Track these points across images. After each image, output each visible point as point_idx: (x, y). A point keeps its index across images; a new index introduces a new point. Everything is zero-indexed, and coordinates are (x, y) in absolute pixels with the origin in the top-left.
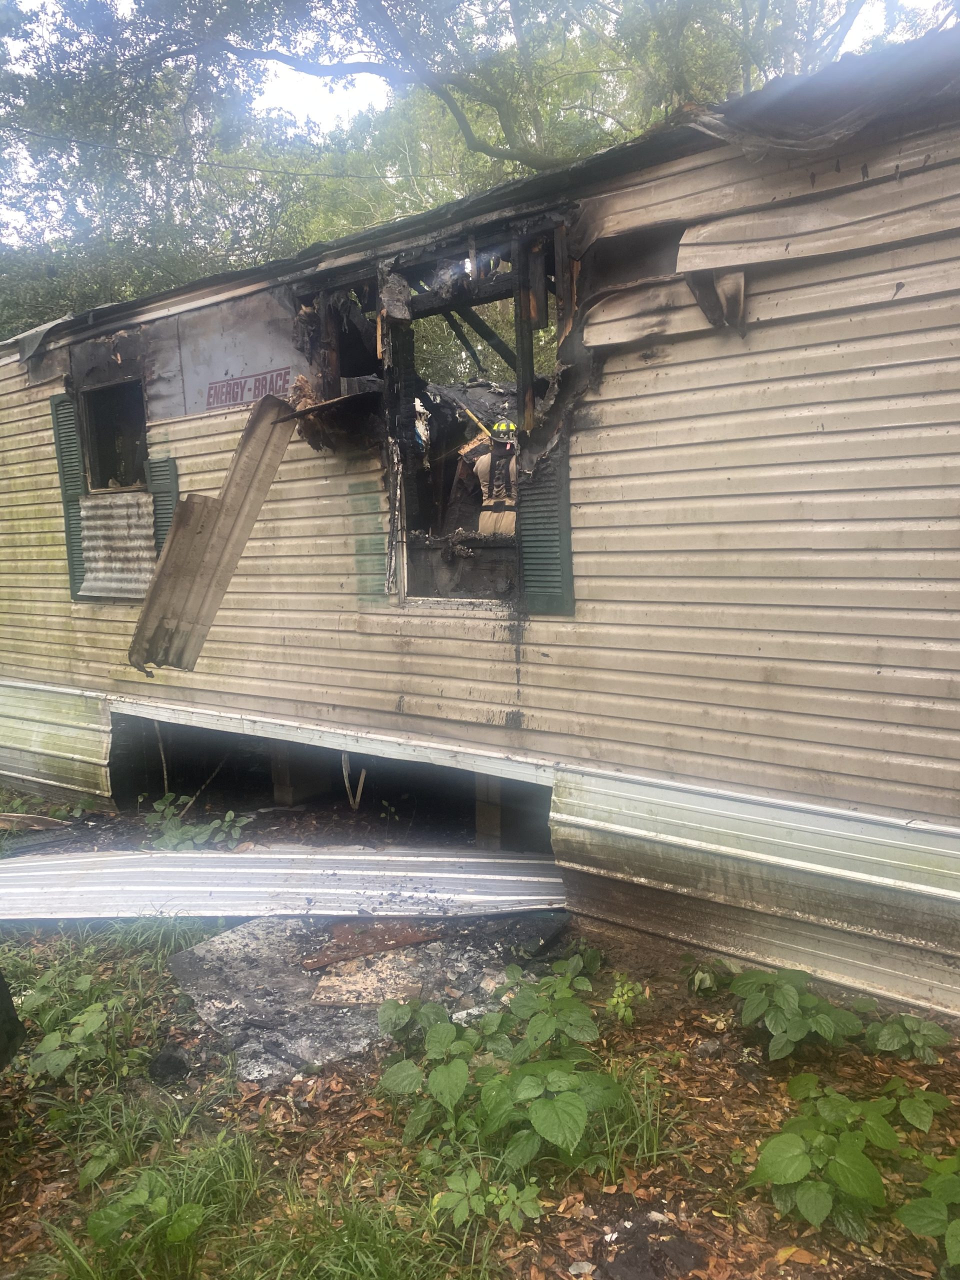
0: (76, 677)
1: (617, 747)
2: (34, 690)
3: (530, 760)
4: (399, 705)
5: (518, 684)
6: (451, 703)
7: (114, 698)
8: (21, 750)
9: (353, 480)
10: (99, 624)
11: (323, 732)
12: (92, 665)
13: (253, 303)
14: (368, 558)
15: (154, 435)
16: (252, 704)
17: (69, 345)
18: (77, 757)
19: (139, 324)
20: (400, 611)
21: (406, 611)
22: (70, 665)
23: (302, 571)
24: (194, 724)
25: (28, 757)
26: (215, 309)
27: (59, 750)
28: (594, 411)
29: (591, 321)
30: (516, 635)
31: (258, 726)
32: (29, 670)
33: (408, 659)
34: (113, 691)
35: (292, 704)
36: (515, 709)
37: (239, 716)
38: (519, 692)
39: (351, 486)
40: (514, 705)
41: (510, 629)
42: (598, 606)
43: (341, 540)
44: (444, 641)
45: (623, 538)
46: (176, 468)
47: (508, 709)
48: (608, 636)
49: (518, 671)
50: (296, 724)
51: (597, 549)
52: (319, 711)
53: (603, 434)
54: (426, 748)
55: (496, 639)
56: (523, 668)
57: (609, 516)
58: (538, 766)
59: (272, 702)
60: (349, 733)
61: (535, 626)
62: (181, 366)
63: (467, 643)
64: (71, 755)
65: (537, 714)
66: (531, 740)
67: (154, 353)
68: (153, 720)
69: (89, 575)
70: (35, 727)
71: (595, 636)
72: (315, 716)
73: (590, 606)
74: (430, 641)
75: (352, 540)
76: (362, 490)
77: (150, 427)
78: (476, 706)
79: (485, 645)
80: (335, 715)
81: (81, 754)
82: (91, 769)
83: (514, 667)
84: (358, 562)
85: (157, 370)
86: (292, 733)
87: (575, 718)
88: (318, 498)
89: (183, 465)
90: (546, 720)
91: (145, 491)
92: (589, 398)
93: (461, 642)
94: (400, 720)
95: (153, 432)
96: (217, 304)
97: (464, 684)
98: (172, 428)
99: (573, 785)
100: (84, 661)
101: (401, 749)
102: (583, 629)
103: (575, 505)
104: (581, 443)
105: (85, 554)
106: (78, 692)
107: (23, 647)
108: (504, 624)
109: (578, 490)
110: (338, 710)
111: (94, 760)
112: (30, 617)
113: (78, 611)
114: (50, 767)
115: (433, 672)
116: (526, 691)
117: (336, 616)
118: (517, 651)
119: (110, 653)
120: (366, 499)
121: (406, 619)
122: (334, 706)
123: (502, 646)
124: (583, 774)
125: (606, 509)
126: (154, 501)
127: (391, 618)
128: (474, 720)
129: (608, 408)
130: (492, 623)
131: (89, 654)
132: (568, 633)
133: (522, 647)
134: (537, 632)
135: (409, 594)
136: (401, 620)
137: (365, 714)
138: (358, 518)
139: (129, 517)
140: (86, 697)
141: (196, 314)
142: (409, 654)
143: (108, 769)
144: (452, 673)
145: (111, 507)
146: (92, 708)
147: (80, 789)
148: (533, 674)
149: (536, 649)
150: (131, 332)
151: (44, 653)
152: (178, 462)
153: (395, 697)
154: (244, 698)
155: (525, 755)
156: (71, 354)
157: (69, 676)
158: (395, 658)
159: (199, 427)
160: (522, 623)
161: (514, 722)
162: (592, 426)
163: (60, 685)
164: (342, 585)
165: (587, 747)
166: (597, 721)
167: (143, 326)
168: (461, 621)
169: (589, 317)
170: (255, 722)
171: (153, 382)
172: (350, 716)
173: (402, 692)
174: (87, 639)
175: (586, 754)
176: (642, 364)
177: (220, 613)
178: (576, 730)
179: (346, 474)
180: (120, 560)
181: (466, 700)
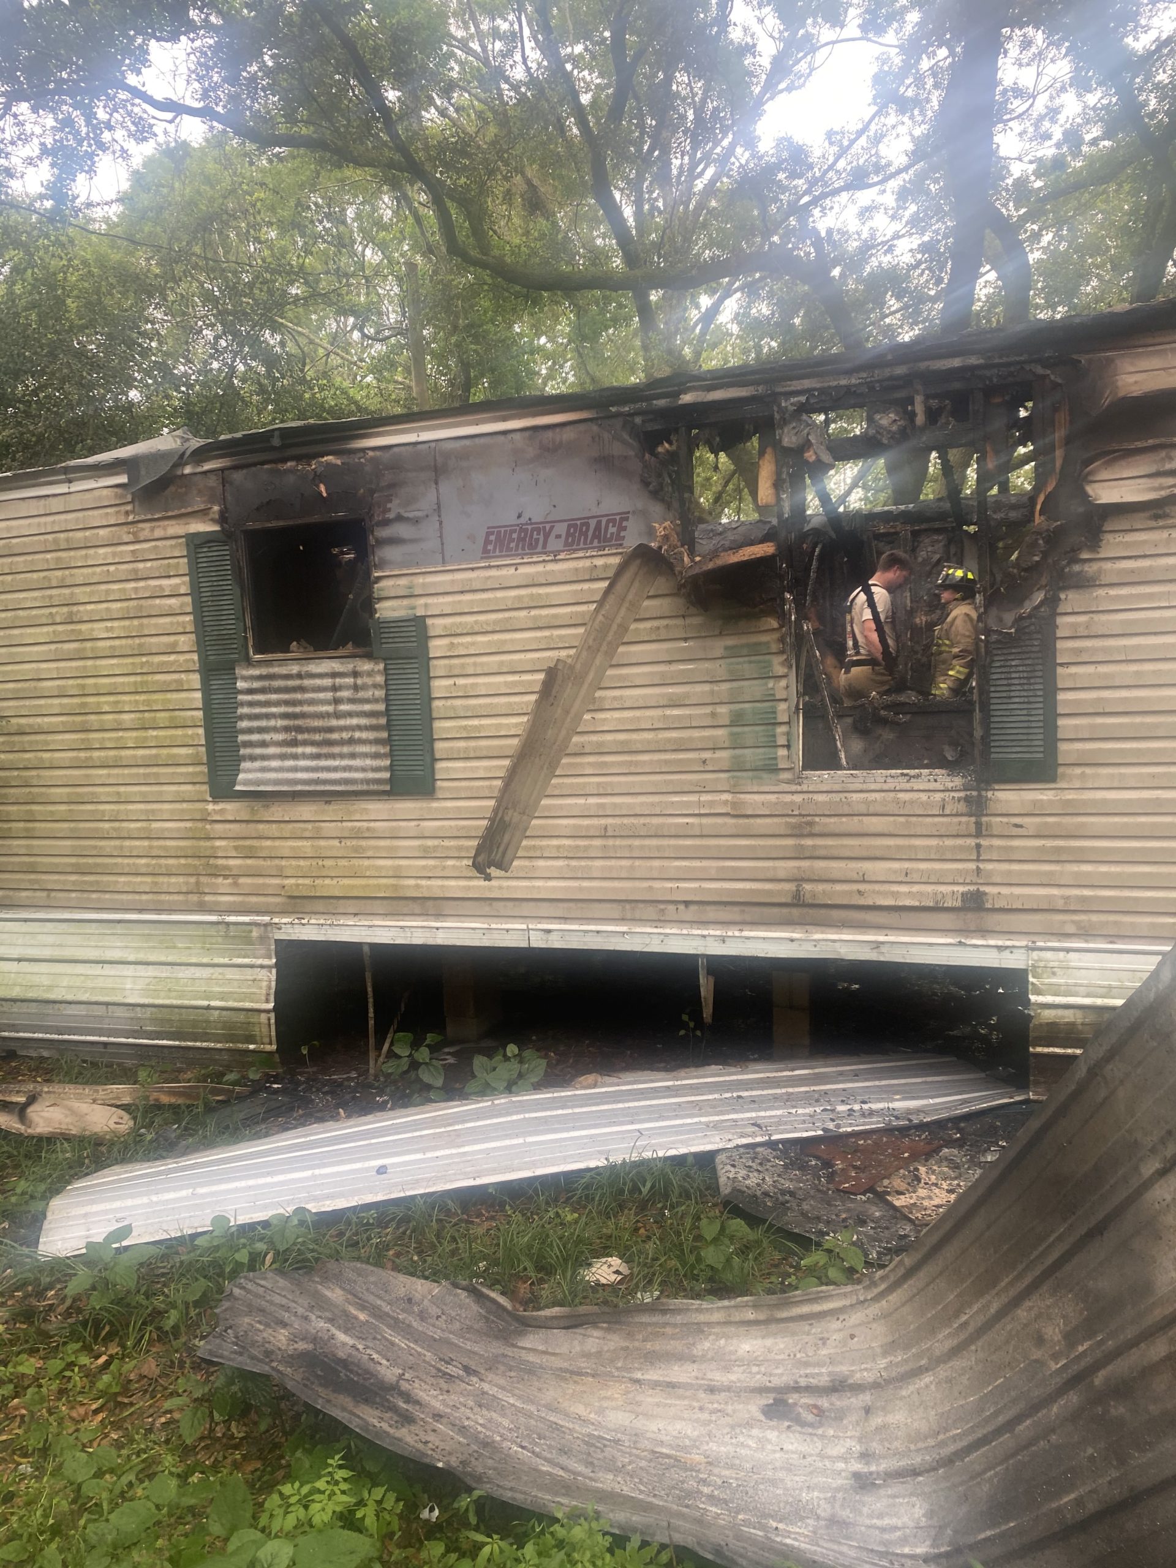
0: (207, 898)
1: (1112, 918)
2: (119, 921)
3: (992, 942)
4: (797, 894)
5: (978, 860)
6: (877, 887)
7: (285, 920)
8: (107, 1004)
9: (730, 642)
10: (261, 826)
11: (666, 935)
12: (242, 880)
13: (568, 435)
14: (746, 729)
15: (385, 586)
16: (545, 909)
17: (222, 470)
18: (213, 1003)
19: (364, 450)
20: (794, 788)
21: (805, 788)
22: (197, 883)
23: (640, 747)
24: (440, 942)
25: (120, 1012)
26: (502, 438)
27: (180, 997)
28: (1090, 569)
29: (1091, 478)
30: (977, 807)
31: (553, 937)
32: (107, 896)
33: (809, 842)
34: (283, 913)
35: (614, 905)
36: (972, 888)
37: (524, 927)
38: (978, 868)
39: (726, 648)
40: (971, 884)
41: (967, 799)
42: (1088, 771)
43: (708, 710)
44: (865, 819)
45: (1126, 699)
46: (425, 627)
47: (965, 889)
48: (1105, 801)
49: (978, 846)
50: (624, 929)
51: (1091, 710)
52: (663, 910)
53: (1101, 592)
54: (834, 941)
55: (947, 812)
56: (984, 842)
57: (1106, 676)
58: (1000, 948)
59: (580, 905)
60: (712, 932)
61: (1001, 795)
62: (439, 504)
63: (902, 819)
64: (205, 1003)
65: (1005, 891)
66: (992, 920)
67: (392, 486)
68: (361, 944)
69: (245, 765)
70: (129, 971)
71: (1085, 802)
72: (655, 917)
73: (1078, 771)
74: (844, 819)
75: (723, 710)
76: (745, 652)
77: (379, 579)
78: (915, 888)
79: (929, 820)
80: (691, 913)
81: (222, 999)
82: (242, 1017)
83: (971, 842)
84: (732, 734)
85: (395, 508)
86: (613, 940)
87: (1055, 891)
88: (670, 662)
89: (436, 625)
90: (1018, 897)
91: (369, 656)
92: (1085, 555)
93: (892, 819)
94: (795, 912)
95: (383, 584)
96: (504, 433)
97: (896, 865)
98: (420, 580)
99: (1056, 964)
100: (226, 877)
101: (795, 945)
102: (1070, 796)
103: (1061, 665)
104: (1071, 599)
105: (242, 738)
106: (213, 918)
107: (97, 865)
108: (957, 795)
109: (1067, 649)
110: (693, 908)
111: (248, 1005)
112: (116, 825)
113: (222, 811)
114: (162, 1021)
115: (848, 854)
116: (989, 866)
117: (693, 798)
118: (978, 825)
119: (284, 863)
120: (750, 662)
121: (806, 796)
122: (687, 903)
123: (956, 820)
124: (1068, 950)
125: (1103, 669)
126: (385, 669)
127: (780, 796)
128: (917, 904)
129: (1108, 565)
130: (938, 796)
131: (240, 867)
132: (1050, 801)
133: (984, 819)
134: (1006, 801)
135: (805, 768)
136: (798, 798)
137: (736, 909)
138: (735, 684)
139: (335, 688)
140: (228, 924)
141: (467, 442)
142: (812, 835)
143: (272, 1015)
144: (878, 854)
145: (299, 676)
146: (240, 938)
147: (219, 1046)
148: (1000, 848)
149: (1005, 820)
150: (346, 459)
151: (143, 870)
152: (429, 622)
153: (791, 887)
154: (532, 904)
155: (983, 937)
156: (224, 482)
157: (194, 898)
158: (790, 842)
159: (470, 580)
160: (984, 793)
161: (974, 903)
162: (1085, 583)
163: (171, 911)
164: (704, 762)
165: (1073, 922)
166: (1087, 892)
167: (371, 453)
168: (892, 795)
169: (1090, 473)
170: (549, 931)
171: (386, 523)
172: (711, 913)
173: (799, 880)
174: (236, 848)
175: (1071, 929)
176: (1153, 524)
177: (545, 802)
178: (1060, 904)
179: (721, 634)
180: (313, 743)
181: (901, 882)
